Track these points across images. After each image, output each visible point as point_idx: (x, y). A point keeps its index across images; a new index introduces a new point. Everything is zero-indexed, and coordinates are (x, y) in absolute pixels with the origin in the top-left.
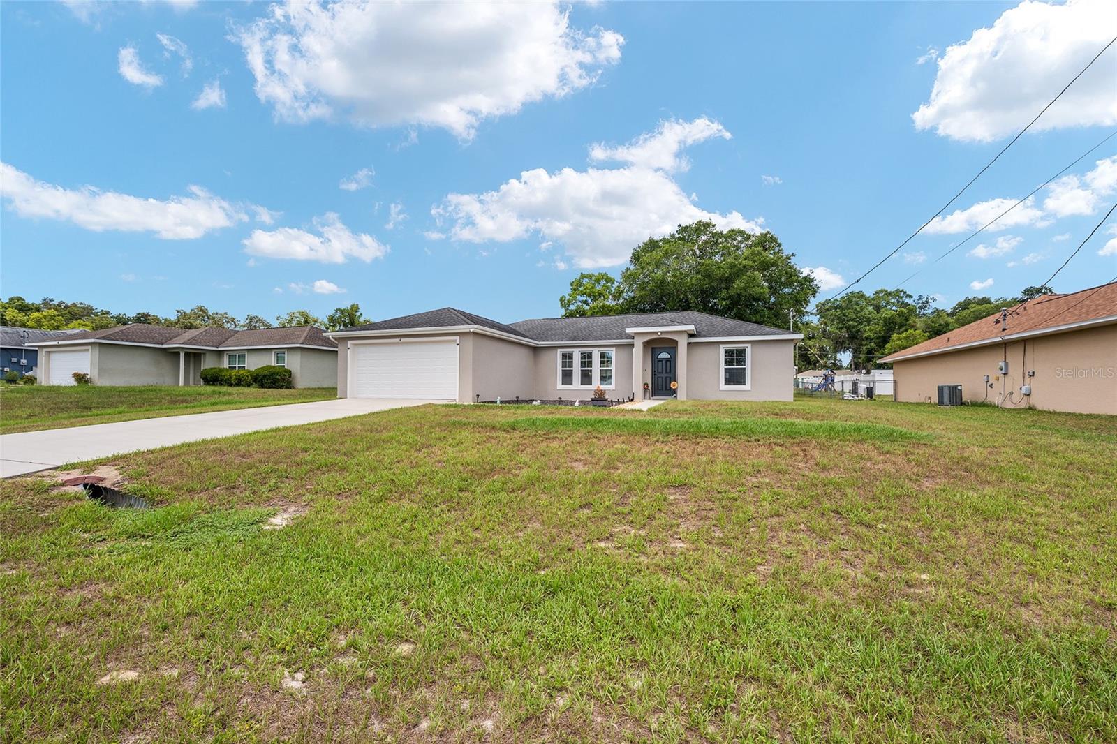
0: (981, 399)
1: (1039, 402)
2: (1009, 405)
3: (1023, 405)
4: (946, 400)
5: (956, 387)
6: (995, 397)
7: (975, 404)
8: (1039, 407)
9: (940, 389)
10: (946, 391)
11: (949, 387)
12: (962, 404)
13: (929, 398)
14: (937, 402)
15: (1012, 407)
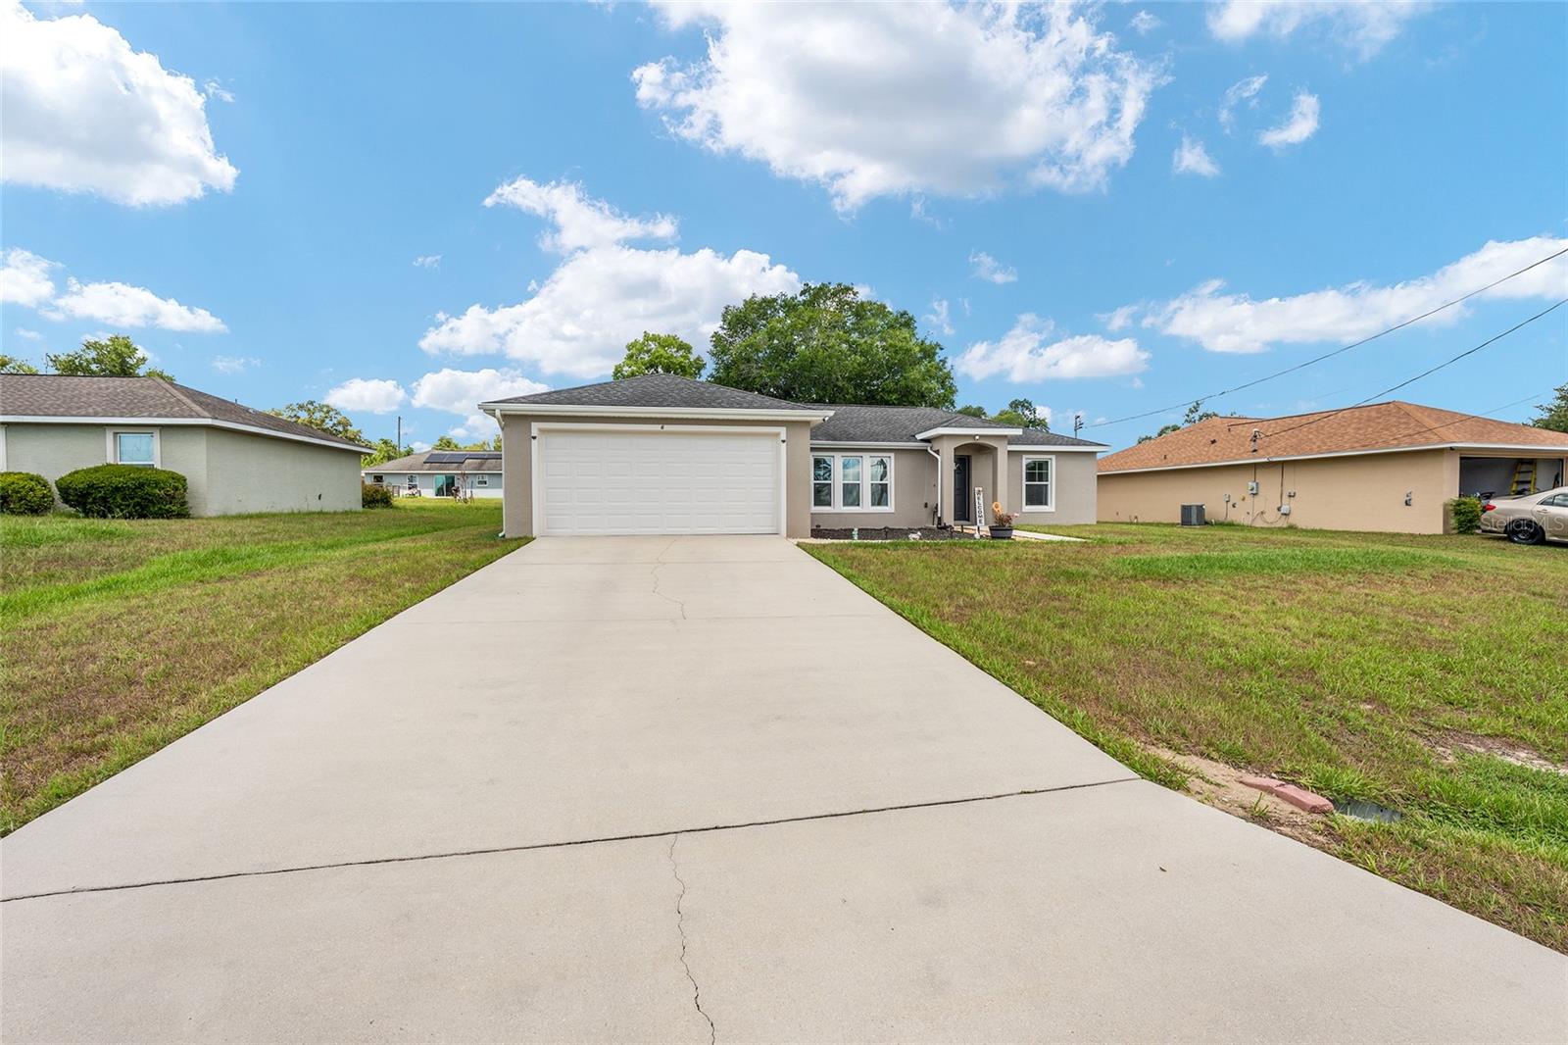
0: (1222, 519)
1: (1301, 520)
2: (1259, 524)
3: (1283, 523)
4: (1194, 520)
5: (1202, 506)
6: (1239, 516)
7: (1221, 524)
8: (1301, 525)
9: (1186, 510)
10: (1194, 512)
11: (1197, 506)
12: (1206, 523)
13: (1136, 517)
14: (1180, 522)
15: (1266, 525)
